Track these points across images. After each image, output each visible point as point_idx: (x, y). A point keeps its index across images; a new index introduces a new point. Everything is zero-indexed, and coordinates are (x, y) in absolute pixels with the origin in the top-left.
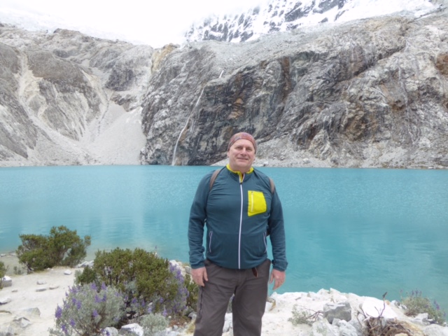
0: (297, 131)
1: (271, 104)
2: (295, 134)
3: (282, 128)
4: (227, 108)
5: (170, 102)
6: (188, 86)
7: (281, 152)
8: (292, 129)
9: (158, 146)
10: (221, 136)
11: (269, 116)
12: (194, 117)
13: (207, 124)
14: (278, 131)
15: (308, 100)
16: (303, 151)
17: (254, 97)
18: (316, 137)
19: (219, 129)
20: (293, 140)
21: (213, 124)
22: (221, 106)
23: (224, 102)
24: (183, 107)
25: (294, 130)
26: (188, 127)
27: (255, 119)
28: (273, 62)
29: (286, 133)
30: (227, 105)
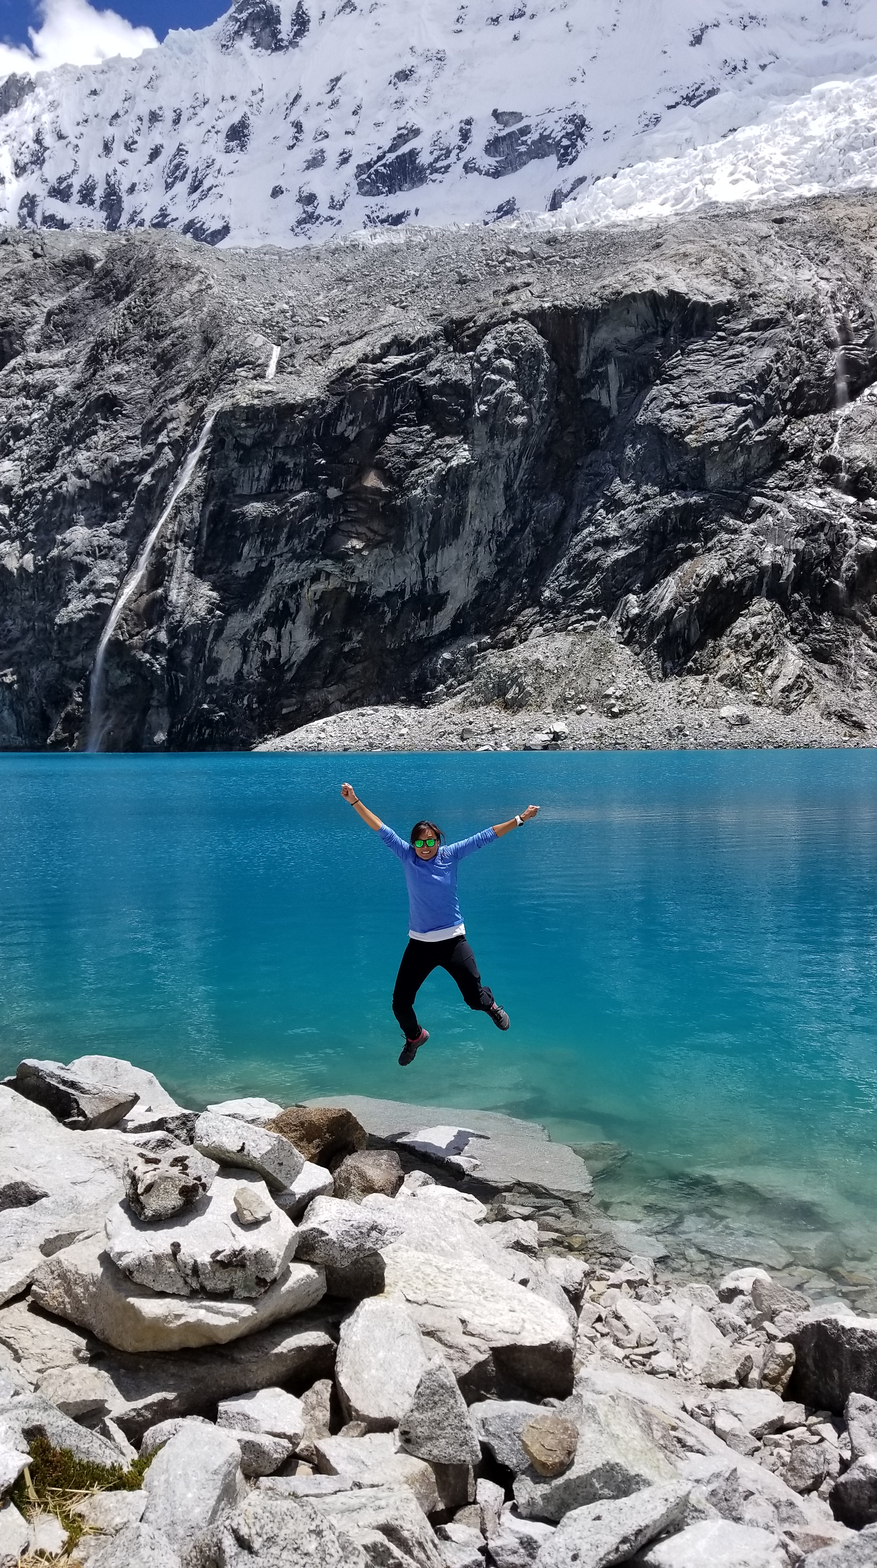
0: (646, 603)
1: (510, 500)
2: (643, 615)
3: (568, 593)
4: (325, 507)
7: (602, 683)
8: (617, 598)
10: (299, 625)
11: (500, 546)
12: (181, 537)
14: (553, 606)
16: (693, 682)
17: (437, 465)
18: (742, 625)
19: (289, 592)
20: (630, 640)
21: (268, 572)
22: (300, 495)
23: (313, 480)
25: (632, 599)
26: (156, 581)
27: (449, 556)
28: (510, 327)
29: (591, 611)
30: (324, 494)
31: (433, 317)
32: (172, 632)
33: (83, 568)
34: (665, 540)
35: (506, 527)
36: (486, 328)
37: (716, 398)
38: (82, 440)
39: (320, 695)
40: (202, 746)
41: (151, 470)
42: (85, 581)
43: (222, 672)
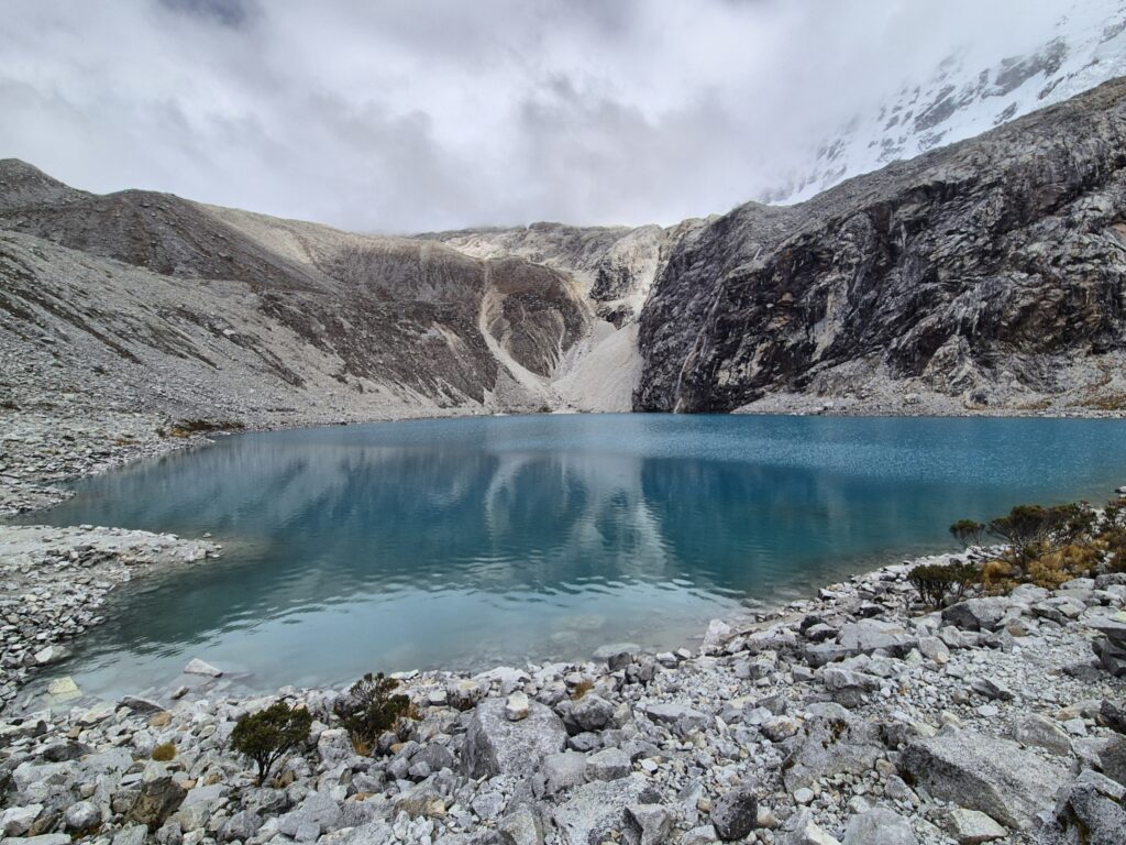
0: (899, 342)
1: (850, 297)
2: (896, 348)
3: (869, 338)
4: (764, 312)
5: (676, 311)
6: (702, 281)
7: (863, 383)
8: (890, 339)
9: (657, 382)
10: (755, 360)
11: (846, 318)
12: (707, 332)
13: (728, 342)
14: (862, 344)
15: (926, 280)
16: (908, 381)
17: (814, 287)
18: (940, 352)
19: (751, 349)
20: (889, 362)
21: (740, 341)
22: (753, 309)
23: (760, 302)
24: (693, 317)
25: (895, 340)
26: (698, 349)
27: (817, 326)
28: (854, 218)
29: (877, 347)
30: (766, 307)
31: (825, 220)
32: (700, 368)
33: (686, 345)
34: (915, 310)
35: (848, 311)
36: (846, 220)
37: (950, 233)
39: (763, 389)
40: (712, 411)
43: (720, 382)
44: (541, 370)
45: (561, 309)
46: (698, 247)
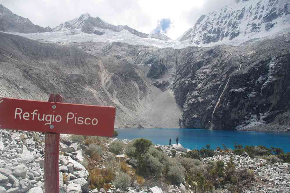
1: (283, 87)
6: (214, 75)
10: (245, 109)
11: (281, 95)
24: (213, 90)
27: (271, 97)
33: (210, 101)
38: (211, 81)
40: (228, 130)
41: (221, 85)
42: (211, 103)
43: (231, 118)
44: (132, 108)
45: (136, 81)
46: (202, 59)
